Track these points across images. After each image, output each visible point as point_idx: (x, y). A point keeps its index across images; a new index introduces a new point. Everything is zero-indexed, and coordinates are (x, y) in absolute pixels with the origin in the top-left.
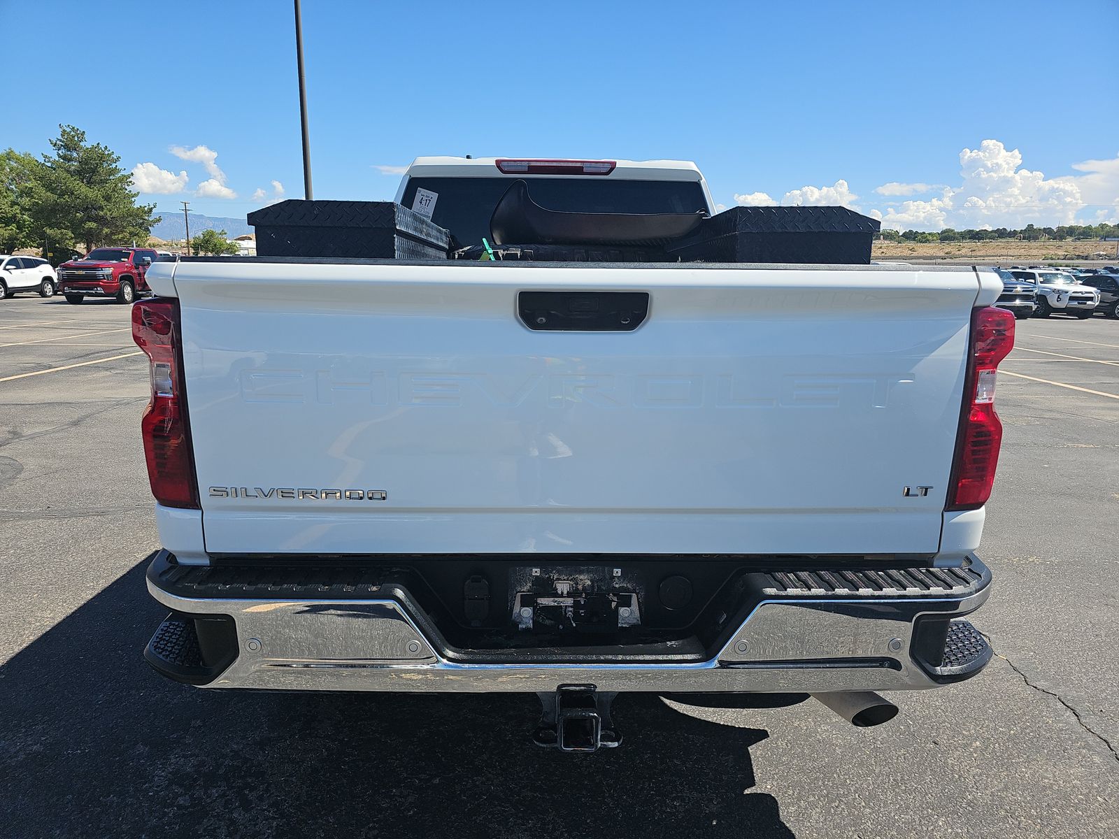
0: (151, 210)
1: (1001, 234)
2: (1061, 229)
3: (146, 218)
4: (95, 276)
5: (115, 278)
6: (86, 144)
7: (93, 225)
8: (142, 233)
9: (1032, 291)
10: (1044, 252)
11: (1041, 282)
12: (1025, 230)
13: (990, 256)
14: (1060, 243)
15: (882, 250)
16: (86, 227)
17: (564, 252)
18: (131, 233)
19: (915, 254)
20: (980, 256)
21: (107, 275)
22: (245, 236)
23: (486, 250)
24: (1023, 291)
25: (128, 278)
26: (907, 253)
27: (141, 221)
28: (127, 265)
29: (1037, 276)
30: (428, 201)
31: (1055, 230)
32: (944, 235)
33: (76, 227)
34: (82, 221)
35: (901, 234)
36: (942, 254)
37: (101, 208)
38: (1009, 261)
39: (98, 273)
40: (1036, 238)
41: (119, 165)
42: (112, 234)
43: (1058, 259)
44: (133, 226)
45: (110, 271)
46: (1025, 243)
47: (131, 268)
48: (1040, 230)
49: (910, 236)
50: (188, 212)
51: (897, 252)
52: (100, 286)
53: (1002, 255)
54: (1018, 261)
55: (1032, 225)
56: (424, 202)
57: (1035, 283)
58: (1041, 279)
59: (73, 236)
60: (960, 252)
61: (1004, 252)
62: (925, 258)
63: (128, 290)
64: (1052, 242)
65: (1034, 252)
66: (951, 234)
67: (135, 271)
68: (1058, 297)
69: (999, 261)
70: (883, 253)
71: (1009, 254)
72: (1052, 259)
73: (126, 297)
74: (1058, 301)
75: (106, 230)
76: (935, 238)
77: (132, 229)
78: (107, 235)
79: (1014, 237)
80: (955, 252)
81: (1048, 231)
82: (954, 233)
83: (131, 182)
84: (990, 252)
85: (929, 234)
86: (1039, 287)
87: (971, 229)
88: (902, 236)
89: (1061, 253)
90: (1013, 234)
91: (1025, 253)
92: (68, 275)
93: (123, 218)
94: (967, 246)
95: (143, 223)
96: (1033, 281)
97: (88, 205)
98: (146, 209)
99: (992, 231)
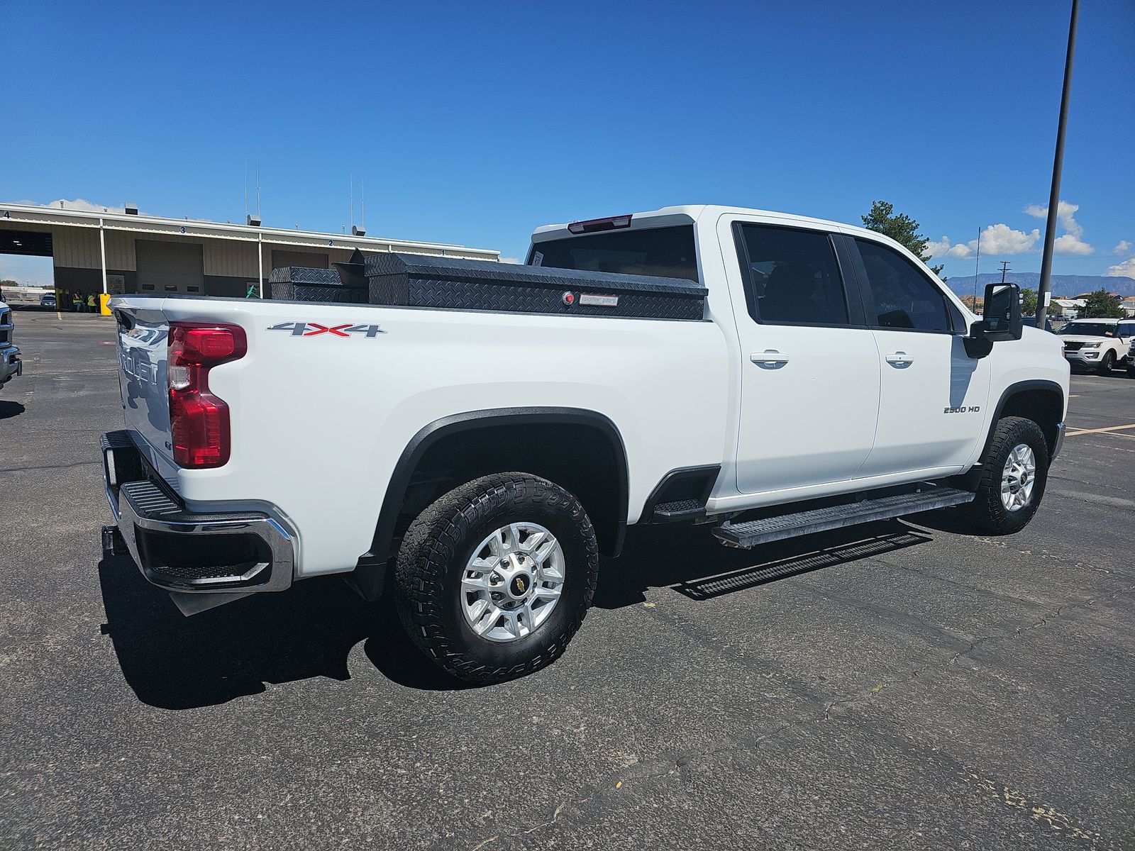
6: (892, 216)
22: (1085, 294)
41: (916, 233)
50: (1006, 272)
83: (924, 247)
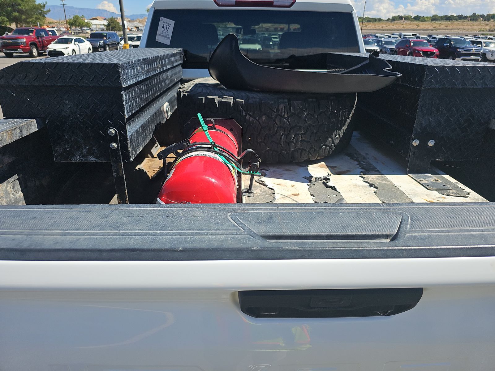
0: (44, 6)
1: (460, 17)
2: (488, 15)
3: (43, 10)
4: (17, 43)
5: (27, 44)
7: (16, 14)
8: (42, 18)
9: (480, 51)
10: (480, 27)
11: (484, 46)
12: (472, 16)
13: (454, 29)
14: (487, 23)
15: (403, 26)
16: (13, 15)
17: (270, 102)
18: (36, 18)
19: (419, 28)
20: (450, 29)
21: (23, 43)
23: (201, 126)
24: (476, 51)
25: (34, 44)
26: (415, 27)
27: (41, 11)
28: (32, 37)
29: (483, 43)
30: (168, 27)
31: (486, 16)
32: (433, 18)
33: (8, 15)
34: (11, 12)
35: (413, 17)
36: (432, 28)
37: (20, 5)
38: (463, 32)
39: (19, 41)
40: (476, 20)
42: (27, 18)
43: (486, 31)
44: (37, 14)
45: (25, 40)
46: (471, 22)
47: (35, 38)
48: (479, 15)
49: (417, 18)
50: (65, 6)
51: (410, 27)
52: (20, 48)
53: (460, 29)
54: (467, 32)
55: (475, 13)
56: (165, 28)
57: (481, 47)
58: (485, 45)
59: (8, 20)
60: (440, 27)
61: (462, 27)
62: (423, 30)
63: (35, 50)
64: (484, 22)
65: (475, 27)
66: (437, 17)
67: (37, 40)
68: (492, 54)
69: (459, 32)
70: (404, 27)
71: (464, 28)
72: (483, 31)
73: (34, 54)
74: (491, 56)
75: (24, 17)
76: (429, 19)
77: (36, 16)
78: (24, 19)
79: (466, 19)
80: (438, 27)
81: (482, 16)
82: (438, 17)
84: (455, 27)
85: (426, 17)
86: (483, 49)
87: (446, 15)
88: (413, 18)
89: (488, 28)
90: (466, 18)
91: (471, 28)
92: (4, 43)
93: (31, 10)
94: (444, 23)
95: (41, 13)
96: (480, 46)
97: (13, 3)
98: (42, 5)
99: (456, 16)
